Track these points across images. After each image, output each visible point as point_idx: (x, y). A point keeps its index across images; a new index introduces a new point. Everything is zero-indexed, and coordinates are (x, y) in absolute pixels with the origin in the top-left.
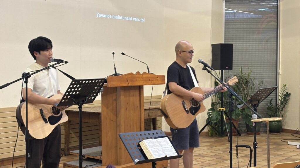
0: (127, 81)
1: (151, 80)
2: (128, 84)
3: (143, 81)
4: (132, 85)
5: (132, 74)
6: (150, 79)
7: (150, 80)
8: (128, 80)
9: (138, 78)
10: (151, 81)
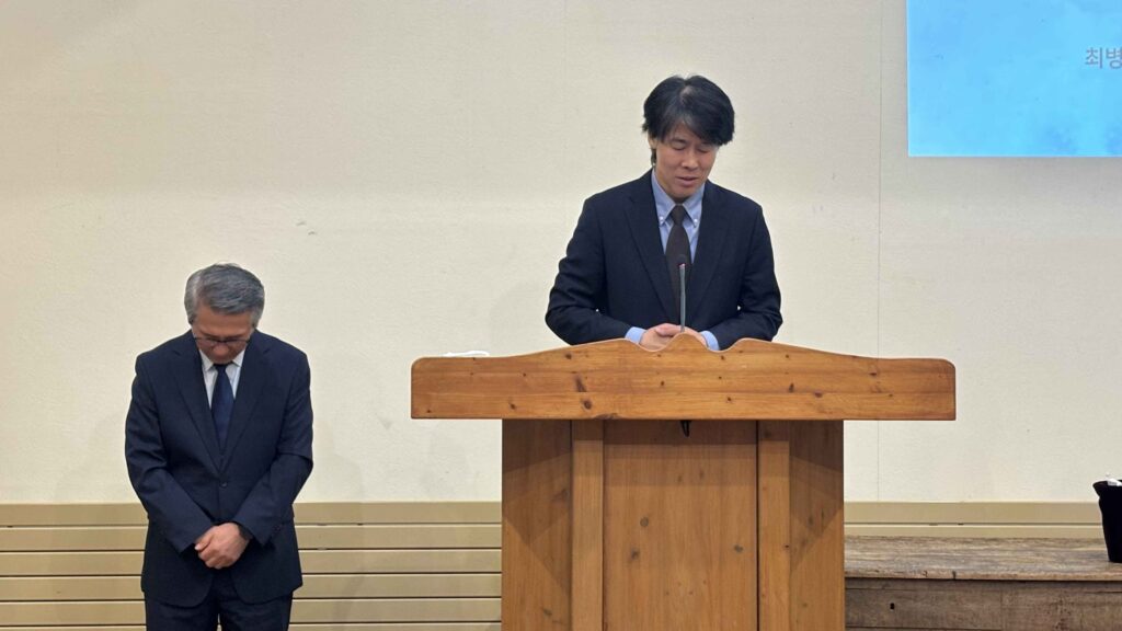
0: (580, 388)
1: (806, 391)
2: (587, 405)
3: (725, 395)
4: (623, 414)
6: (799, 382)
7: (795, 386)
8: (585, 383)
9: (683, 372)
10: (809, 397)
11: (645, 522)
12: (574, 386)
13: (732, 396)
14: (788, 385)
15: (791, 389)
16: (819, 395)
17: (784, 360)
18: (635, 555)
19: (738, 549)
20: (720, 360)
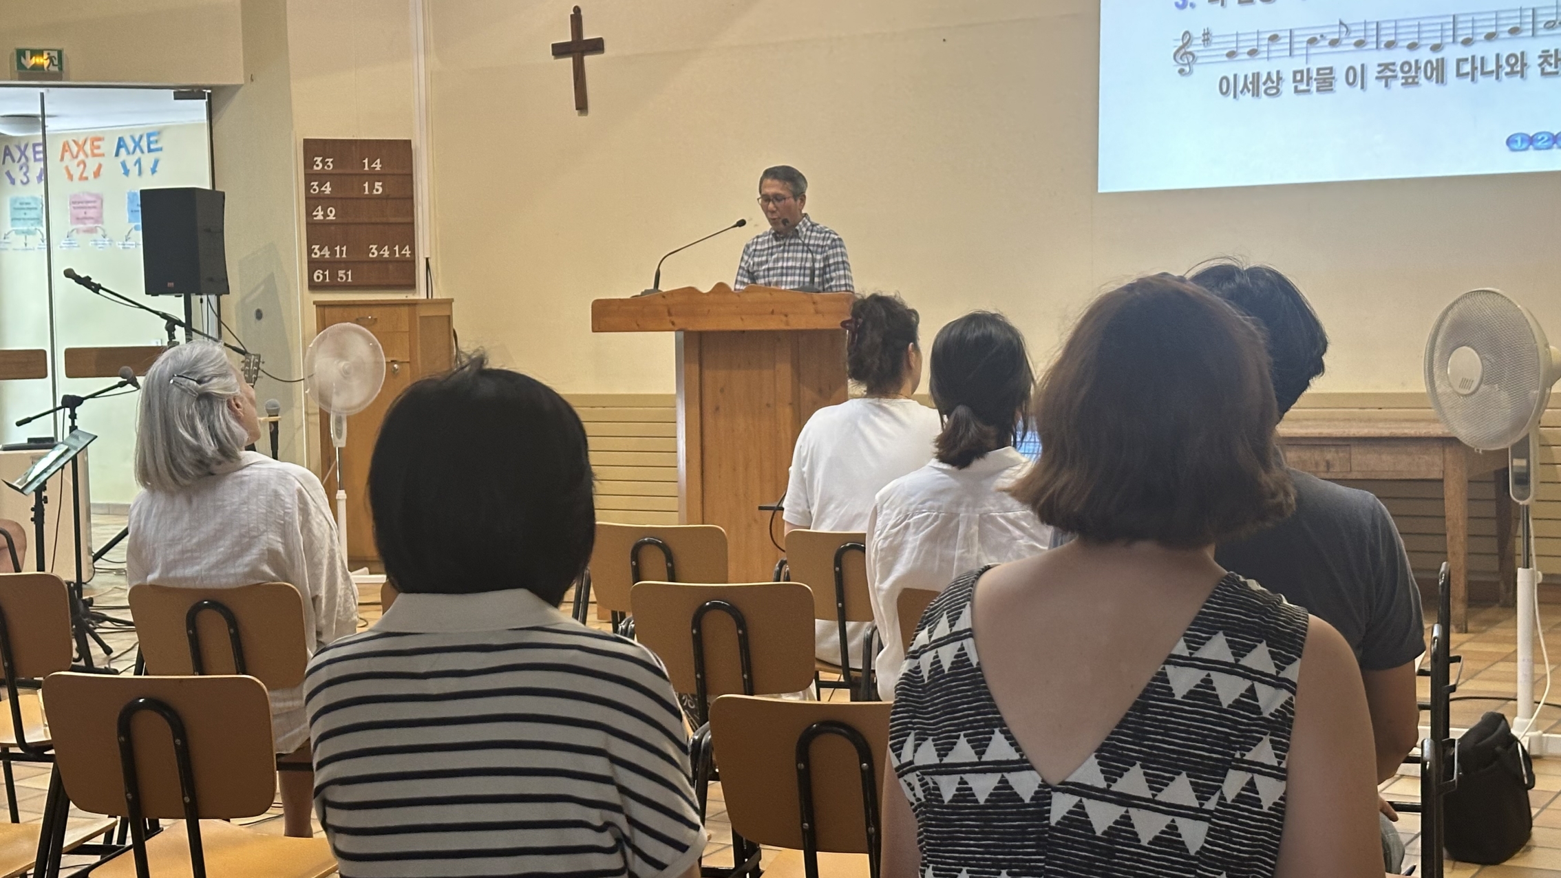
0: (670, 315)
1: (779, 313)
2: (674, 323)
4: (690, 328)
5: (691, 291)
6: (776, 308)
7: (776, 311)
8: (673, 311)
9: (719, 304)
10: (784, 318)
11: (722, 391)
12: (666, 314)
13: (743, 317)
14: (771, 310)
15: (773, 312)
16: (786, 316)
17: (768, 296)
18: (717, 409)
19: (768, 405)
20: (737, 297)
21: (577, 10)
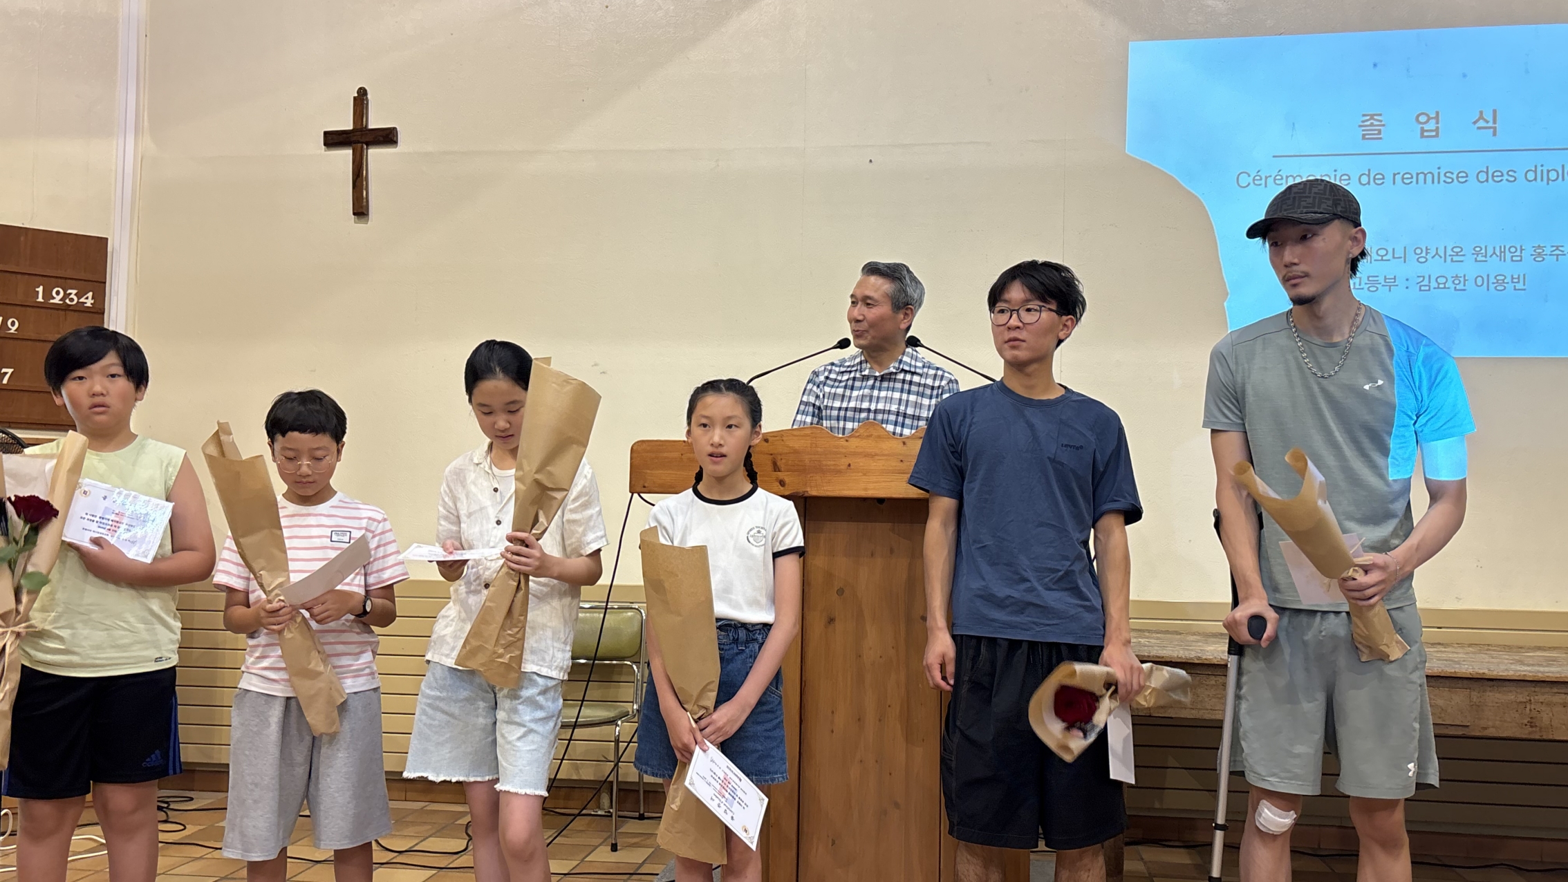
0: (776, 468)
2: (782, 483)
4: (814, 493)
8: (781, 463)
11: (841, 592)
12: (770, 467)
18: (831, 620)
21: (362, 93)
